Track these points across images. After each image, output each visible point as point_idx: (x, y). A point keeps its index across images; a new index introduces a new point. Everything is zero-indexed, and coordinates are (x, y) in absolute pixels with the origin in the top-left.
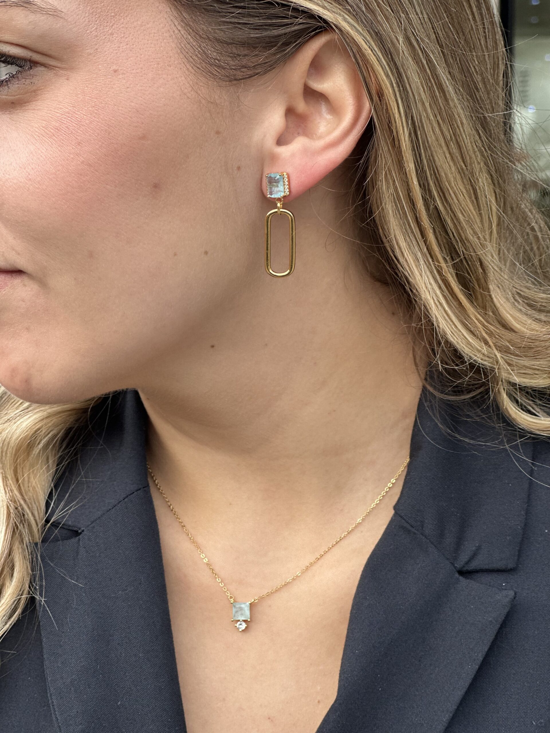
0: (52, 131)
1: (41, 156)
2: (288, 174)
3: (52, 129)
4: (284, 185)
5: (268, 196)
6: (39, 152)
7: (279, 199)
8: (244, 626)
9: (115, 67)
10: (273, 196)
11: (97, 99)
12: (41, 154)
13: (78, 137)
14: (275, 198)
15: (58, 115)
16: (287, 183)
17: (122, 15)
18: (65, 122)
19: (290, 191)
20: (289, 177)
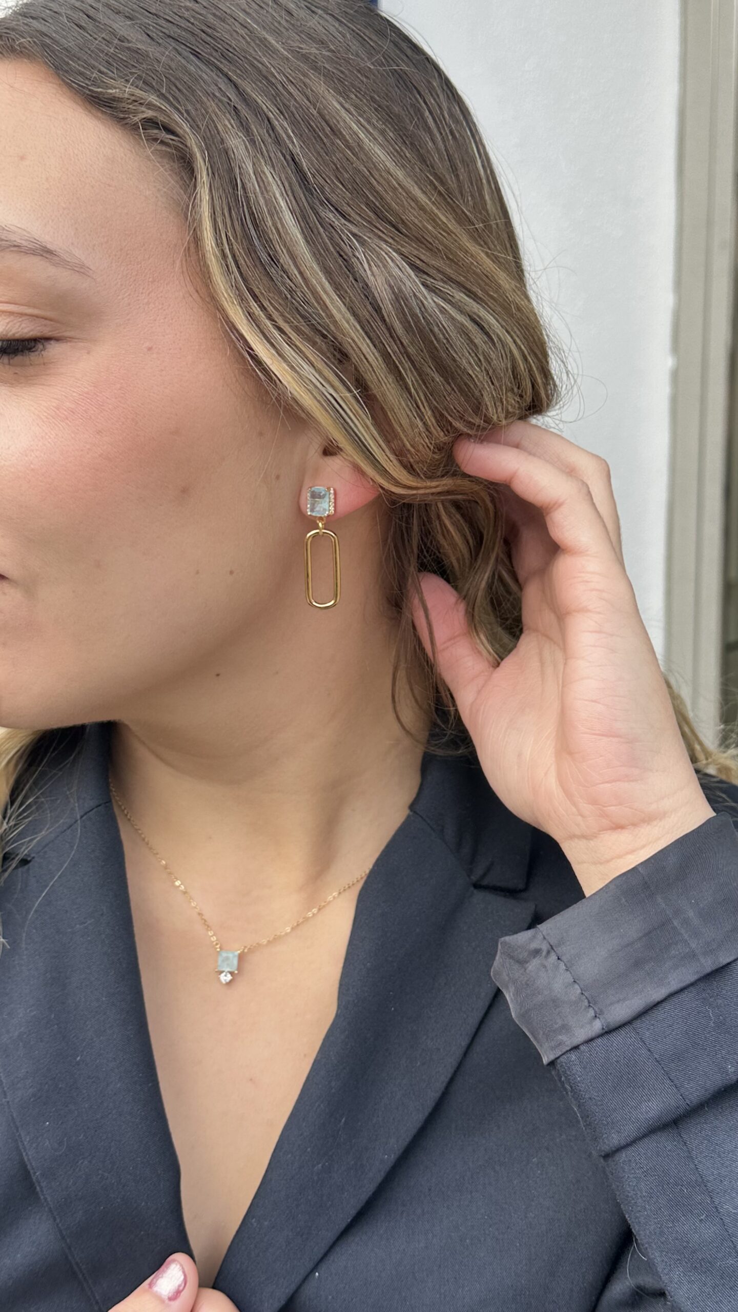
0: (65, 412)
1: (49, 442)
2: (334, 490)
3: (65, 411)
4: (330, 502)
5: (309, 513)
6: (47, 437)
7: (321, 519)
8: (229, 977)
9: (147, 344)
10: (314, 514)
11: (123, 380)
12: (49, 440)
13: (97, 424)
14: (316, 517)
15: (75, 394)
16: (333, 501)
17: (162, 281)
18: (83, 404)
19: (335, 510)
20: (335, 494)
